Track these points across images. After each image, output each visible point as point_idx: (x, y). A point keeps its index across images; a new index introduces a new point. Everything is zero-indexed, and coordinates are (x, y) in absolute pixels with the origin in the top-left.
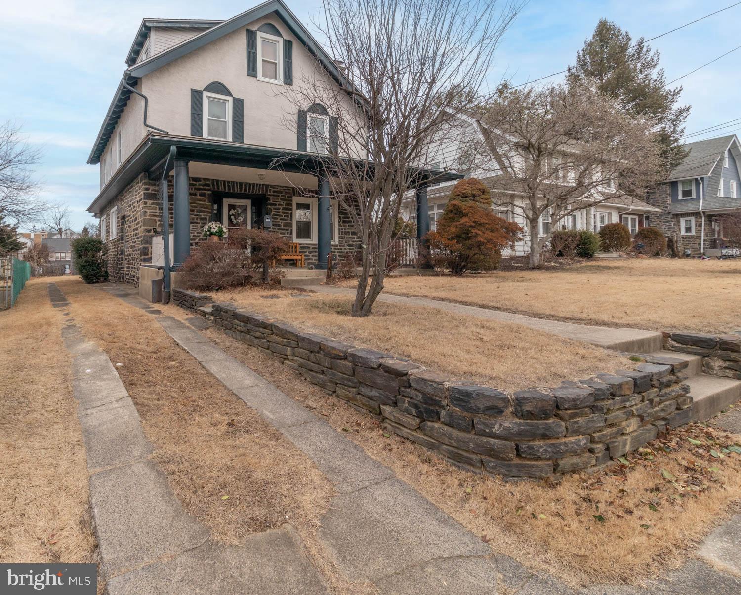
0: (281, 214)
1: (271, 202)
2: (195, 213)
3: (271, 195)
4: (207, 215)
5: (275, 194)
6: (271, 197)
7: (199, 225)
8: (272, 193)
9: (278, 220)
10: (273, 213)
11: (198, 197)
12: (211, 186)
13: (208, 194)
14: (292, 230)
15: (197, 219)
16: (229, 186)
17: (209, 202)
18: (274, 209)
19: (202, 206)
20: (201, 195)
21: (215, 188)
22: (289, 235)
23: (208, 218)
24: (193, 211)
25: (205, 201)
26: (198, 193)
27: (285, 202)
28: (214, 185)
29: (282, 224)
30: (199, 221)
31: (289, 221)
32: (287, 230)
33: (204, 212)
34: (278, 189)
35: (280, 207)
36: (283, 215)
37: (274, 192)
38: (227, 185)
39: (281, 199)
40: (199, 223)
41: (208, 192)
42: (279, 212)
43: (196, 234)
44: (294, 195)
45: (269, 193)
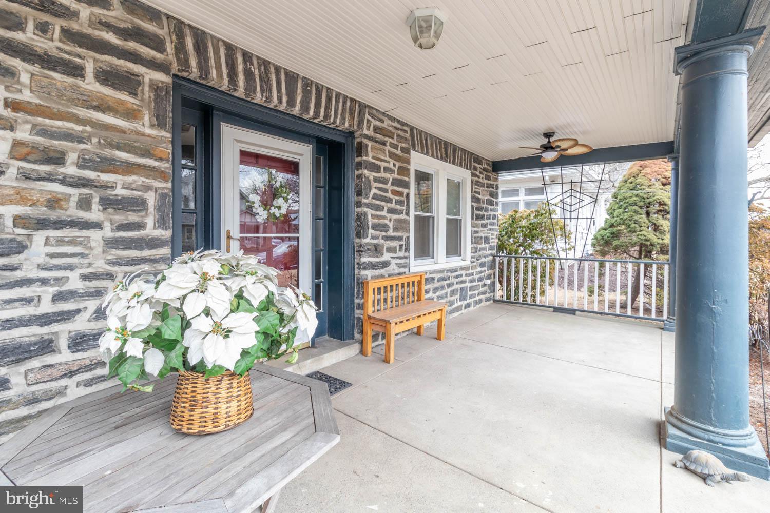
0: (389, 195)
1: (370, 159)
2: (70, 170)
3: (369, 138)
4: (148, 188)
5: (379, 136)
6: (370, 144)
7: (96, 237)
8: (370, 133)
9: (384, 213)
10: (374, 191)
11: (90, 85)
12: (170, 48)
13: (156, 88)
14: (408, 237)
15: (85, 204)
16: (249, 74)
17: (160, 123)
18: (377, 180)
19: (116, 138)
20: (107, 77)
21: (185, 64)
22: (402, 254)
23: (151, 199)
24: (58, 159)
25: (131, 114)
26: (90, 62)
27: (397, 164)
28: (180, 48)
29: (391, 225)
30: (95, 214)
31: (403, 216)
32: (400, 239)
33: (129, 168)
34: (385, 125)
35: (388, 175)
36: (395, 198)
37: (376, 129)
38: (240, 67)
39: (392, 155)
40: (98, 226)
41: (150, 76)
42: (386, 191)
43: (75, 283)
44: (414, 148)
45: (365, 132)
